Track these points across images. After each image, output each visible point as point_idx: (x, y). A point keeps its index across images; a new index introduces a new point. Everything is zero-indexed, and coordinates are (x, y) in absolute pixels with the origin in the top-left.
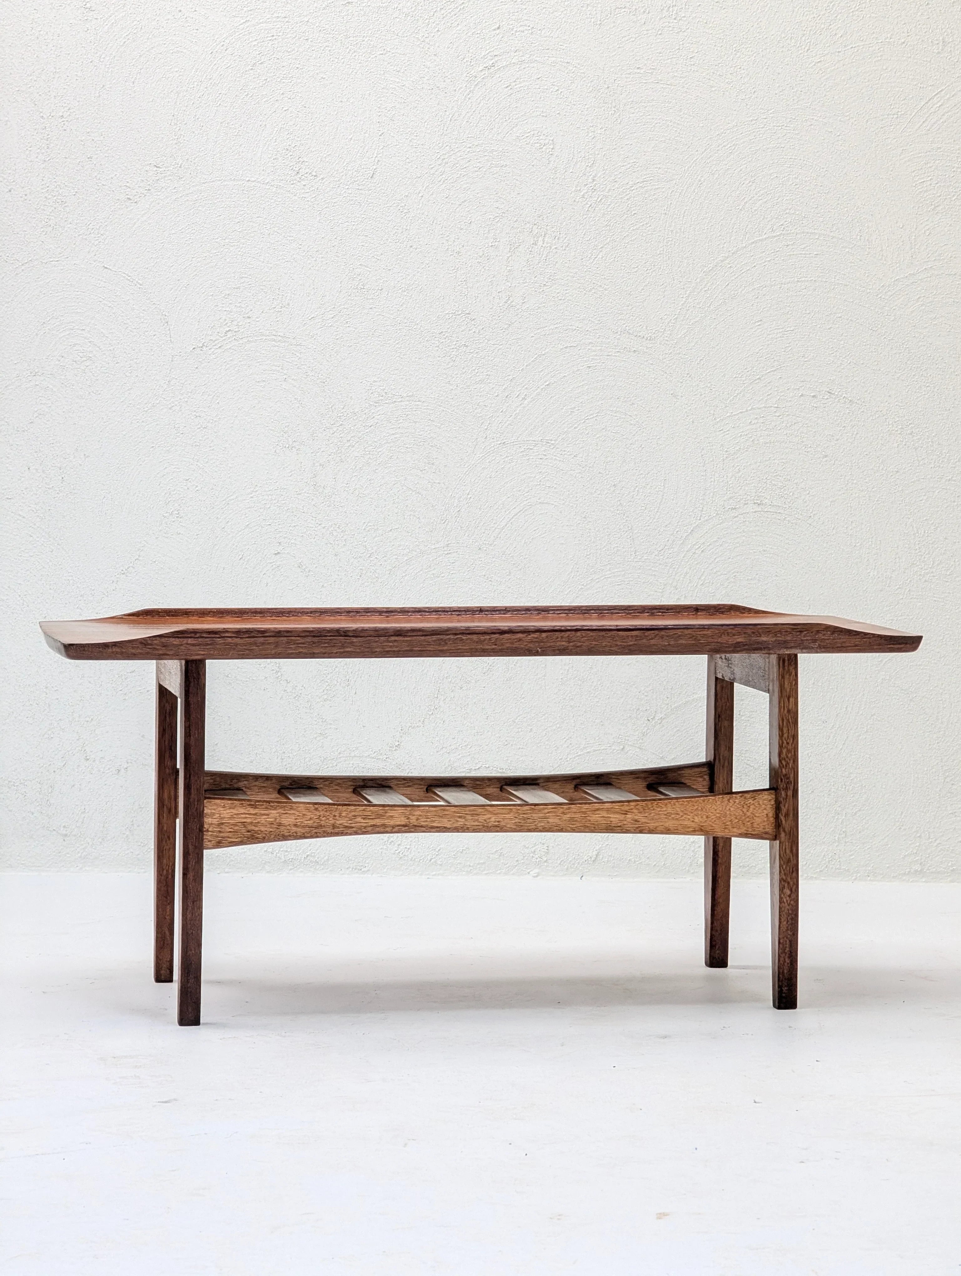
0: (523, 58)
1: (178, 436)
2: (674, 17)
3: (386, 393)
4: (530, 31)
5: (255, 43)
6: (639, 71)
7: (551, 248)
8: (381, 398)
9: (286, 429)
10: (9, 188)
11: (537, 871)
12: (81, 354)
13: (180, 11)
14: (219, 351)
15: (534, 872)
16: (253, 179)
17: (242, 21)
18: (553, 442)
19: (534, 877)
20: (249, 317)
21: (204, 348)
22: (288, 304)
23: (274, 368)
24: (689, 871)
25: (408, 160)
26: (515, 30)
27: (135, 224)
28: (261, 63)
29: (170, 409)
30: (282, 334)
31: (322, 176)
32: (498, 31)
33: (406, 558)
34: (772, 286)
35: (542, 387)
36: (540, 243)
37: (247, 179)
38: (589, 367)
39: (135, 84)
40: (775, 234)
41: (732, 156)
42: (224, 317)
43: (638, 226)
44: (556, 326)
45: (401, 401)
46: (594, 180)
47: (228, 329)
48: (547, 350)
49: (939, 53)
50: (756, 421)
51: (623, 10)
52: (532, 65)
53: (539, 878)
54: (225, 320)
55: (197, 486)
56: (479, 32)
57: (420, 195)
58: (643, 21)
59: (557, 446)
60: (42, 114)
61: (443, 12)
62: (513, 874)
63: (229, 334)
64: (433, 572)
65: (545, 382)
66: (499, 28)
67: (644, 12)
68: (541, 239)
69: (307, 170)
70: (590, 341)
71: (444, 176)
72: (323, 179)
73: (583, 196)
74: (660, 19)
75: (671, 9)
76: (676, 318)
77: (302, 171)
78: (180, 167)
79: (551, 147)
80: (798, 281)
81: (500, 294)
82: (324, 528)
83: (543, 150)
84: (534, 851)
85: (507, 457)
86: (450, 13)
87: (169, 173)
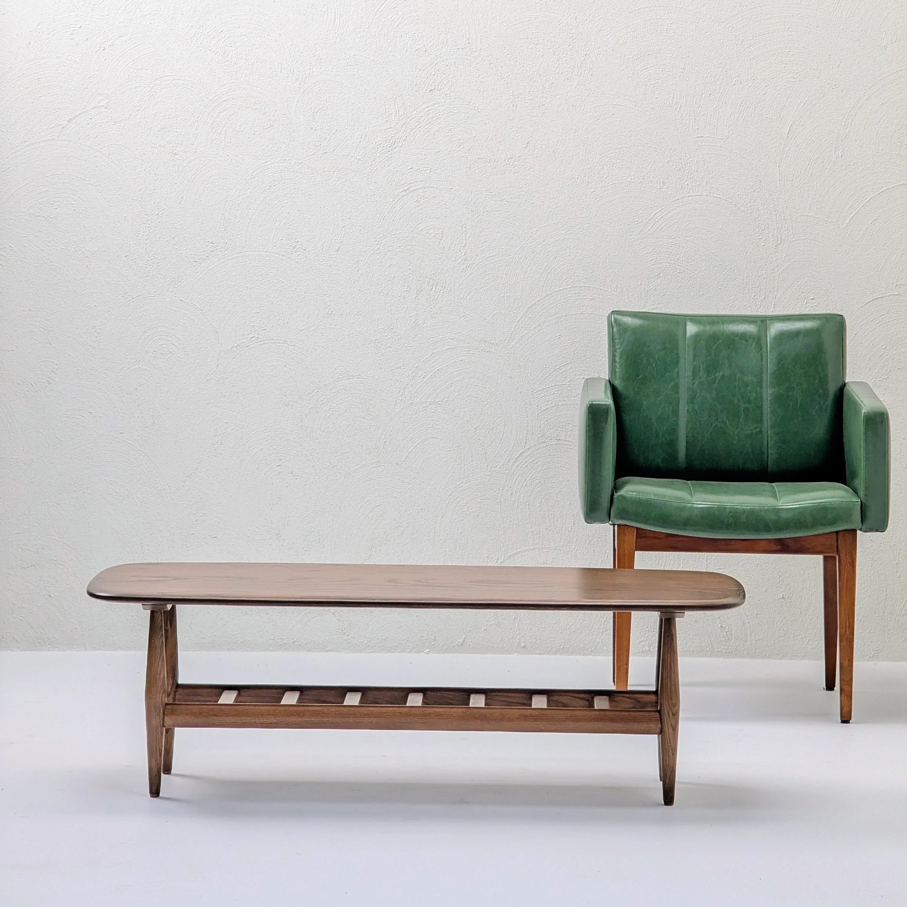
0: (425, 185)
1: (222, 398)
2: (511, 164)
3: (344, 374)
4: (429, 171)
5: (271, 174)
6: (491, 194)
7: (440, 292)
8: (341, 376)
9: (285, 394)
10: (126, 254)
11: (428, 650)
12: (166, 350)
13: (228, 156)
14: (247, 348)
15: (426, 651)
16: (269, 251)
17: (264, 162)
18: (440, 403)
19: (427, 653)
20: (264, 330)
21: (238, 347)
22: (288, 322)
23: (279, 359)
24: (516, 650)
25: (358, 242)
26: (421, 169)
27: (199, 275)
28: (274, 186)
29: (218, 382)
30: (284, 339)
31: (308, 250)
32: (411, 170)
33: (354, 469)
34: (566, 316)
35: (434, 371)
36: (434, 289)
37: (265, 251)
38: (462, 360)
39: (201, 197)
40: (568, 287)
41: (544, 243)
42: (250, 329)
43: (490, 281)
44: (443, 336)
45: (353, 378)
46: (465, 254)
47: (252, 336)
48: (437, 350)
49: (660, 188)
50: (557, 392)
51: (483, 160)
52: (430, 189)
53: (430, 654)
54: (251, 331)
55: (232, 426)
56: (400, 170)
57: (365, 261)
58: (494, 166)
59: (443, 405)
60: (146, 213)
61: (379, 159)
62: (414, 652)
63: (253, 339)
64: (370, 477)
65: (436, 368)
66: (411, 168)
67: (495, 161)
68: (434, 287)
69: (300, 246)
70: (462, 345)
71: (379, 251)
72: (309, 251)
73: (459, 263)
74: (504, 165)
75: (510, 160)
76: (512, 333)
77: (298, 247)
78: (226, 244)
79: (441, 235)
80: (581, 314)
81: (411, 318)
82: (306, 451)
83: (436, 237)
84: (427, 639)
85: (413, 411)
86: (384, 159)
87: (219, 247)
